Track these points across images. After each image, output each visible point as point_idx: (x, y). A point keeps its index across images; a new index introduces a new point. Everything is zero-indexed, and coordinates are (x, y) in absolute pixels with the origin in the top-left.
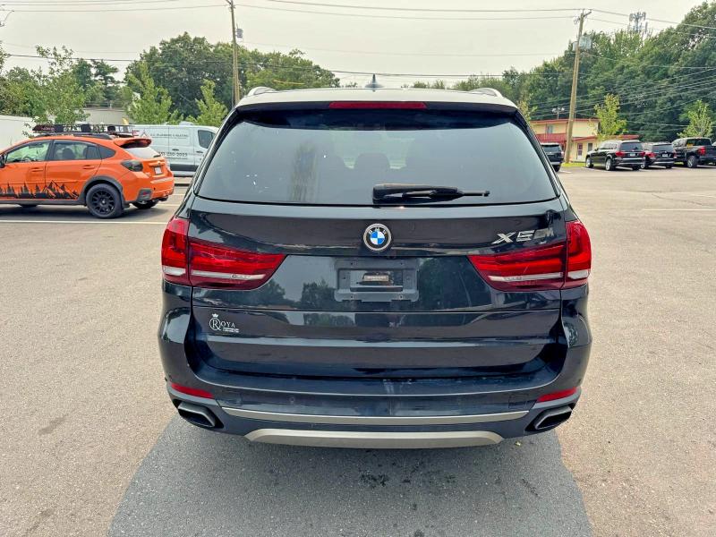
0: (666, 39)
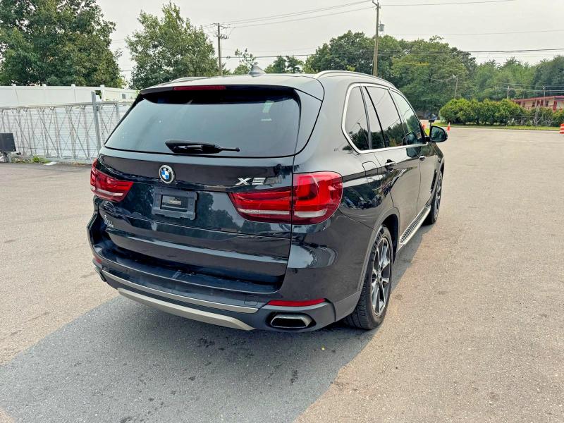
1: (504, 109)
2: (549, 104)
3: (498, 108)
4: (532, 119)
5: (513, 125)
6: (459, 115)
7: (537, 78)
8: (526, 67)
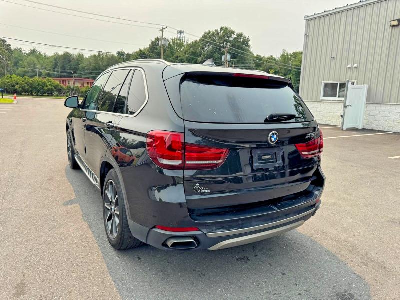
0: (195, 45)
1: (50, 85)
2: (71, 83)
3: (46, 84)
4: (68, 92)
5: (57, 96)
6: (17, 87)
7: (56, 65)
8: (45, 56)
